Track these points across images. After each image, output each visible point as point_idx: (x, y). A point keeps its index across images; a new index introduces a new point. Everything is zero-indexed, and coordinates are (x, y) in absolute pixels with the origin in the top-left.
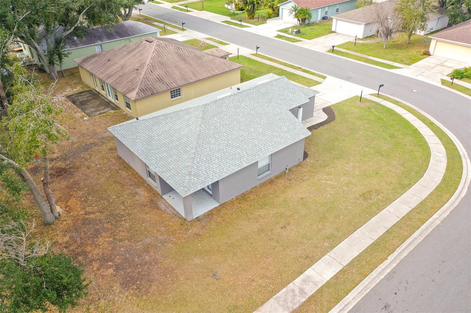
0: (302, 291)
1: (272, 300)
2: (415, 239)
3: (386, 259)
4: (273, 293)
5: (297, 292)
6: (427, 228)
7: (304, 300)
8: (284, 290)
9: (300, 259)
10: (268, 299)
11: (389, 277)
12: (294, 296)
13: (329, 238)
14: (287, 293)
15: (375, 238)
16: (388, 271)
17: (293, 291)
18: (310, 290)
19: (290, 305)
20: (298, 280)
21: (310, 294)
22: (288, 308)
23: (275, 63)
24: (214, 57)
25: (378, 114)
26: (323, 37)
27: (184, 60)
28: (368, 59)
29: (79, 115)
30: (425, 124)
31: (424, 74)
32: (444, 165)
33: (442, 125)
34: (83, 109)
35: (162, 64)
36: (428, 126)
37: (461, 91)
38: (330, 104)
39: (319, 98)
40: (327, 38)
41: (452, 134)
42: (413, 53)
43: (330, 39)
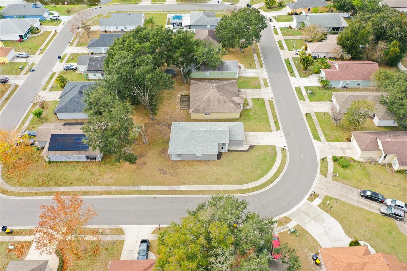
0: (175, 188)
11: (194, 198)
15: (203, 189)
17: (173, 187)
21: (175, 190)
23: (271, 111)
24: (231, 104)
25: (267, 158)
26: (320, 102)
27: (219, 101)
28: (316, 128)
29: (178, 107)
30: (277, 171)
31: (324, 150)
32: (255, 186)
33: (283, 175)
34: (181, 105)
35: (209, 101)
36: (276, 172)
37: (321, 167)
38: (258, 144)
39: (258, 139)
40: (321, 104)
41: (279, 179)
42: (344, 136)
43: (321, 105)
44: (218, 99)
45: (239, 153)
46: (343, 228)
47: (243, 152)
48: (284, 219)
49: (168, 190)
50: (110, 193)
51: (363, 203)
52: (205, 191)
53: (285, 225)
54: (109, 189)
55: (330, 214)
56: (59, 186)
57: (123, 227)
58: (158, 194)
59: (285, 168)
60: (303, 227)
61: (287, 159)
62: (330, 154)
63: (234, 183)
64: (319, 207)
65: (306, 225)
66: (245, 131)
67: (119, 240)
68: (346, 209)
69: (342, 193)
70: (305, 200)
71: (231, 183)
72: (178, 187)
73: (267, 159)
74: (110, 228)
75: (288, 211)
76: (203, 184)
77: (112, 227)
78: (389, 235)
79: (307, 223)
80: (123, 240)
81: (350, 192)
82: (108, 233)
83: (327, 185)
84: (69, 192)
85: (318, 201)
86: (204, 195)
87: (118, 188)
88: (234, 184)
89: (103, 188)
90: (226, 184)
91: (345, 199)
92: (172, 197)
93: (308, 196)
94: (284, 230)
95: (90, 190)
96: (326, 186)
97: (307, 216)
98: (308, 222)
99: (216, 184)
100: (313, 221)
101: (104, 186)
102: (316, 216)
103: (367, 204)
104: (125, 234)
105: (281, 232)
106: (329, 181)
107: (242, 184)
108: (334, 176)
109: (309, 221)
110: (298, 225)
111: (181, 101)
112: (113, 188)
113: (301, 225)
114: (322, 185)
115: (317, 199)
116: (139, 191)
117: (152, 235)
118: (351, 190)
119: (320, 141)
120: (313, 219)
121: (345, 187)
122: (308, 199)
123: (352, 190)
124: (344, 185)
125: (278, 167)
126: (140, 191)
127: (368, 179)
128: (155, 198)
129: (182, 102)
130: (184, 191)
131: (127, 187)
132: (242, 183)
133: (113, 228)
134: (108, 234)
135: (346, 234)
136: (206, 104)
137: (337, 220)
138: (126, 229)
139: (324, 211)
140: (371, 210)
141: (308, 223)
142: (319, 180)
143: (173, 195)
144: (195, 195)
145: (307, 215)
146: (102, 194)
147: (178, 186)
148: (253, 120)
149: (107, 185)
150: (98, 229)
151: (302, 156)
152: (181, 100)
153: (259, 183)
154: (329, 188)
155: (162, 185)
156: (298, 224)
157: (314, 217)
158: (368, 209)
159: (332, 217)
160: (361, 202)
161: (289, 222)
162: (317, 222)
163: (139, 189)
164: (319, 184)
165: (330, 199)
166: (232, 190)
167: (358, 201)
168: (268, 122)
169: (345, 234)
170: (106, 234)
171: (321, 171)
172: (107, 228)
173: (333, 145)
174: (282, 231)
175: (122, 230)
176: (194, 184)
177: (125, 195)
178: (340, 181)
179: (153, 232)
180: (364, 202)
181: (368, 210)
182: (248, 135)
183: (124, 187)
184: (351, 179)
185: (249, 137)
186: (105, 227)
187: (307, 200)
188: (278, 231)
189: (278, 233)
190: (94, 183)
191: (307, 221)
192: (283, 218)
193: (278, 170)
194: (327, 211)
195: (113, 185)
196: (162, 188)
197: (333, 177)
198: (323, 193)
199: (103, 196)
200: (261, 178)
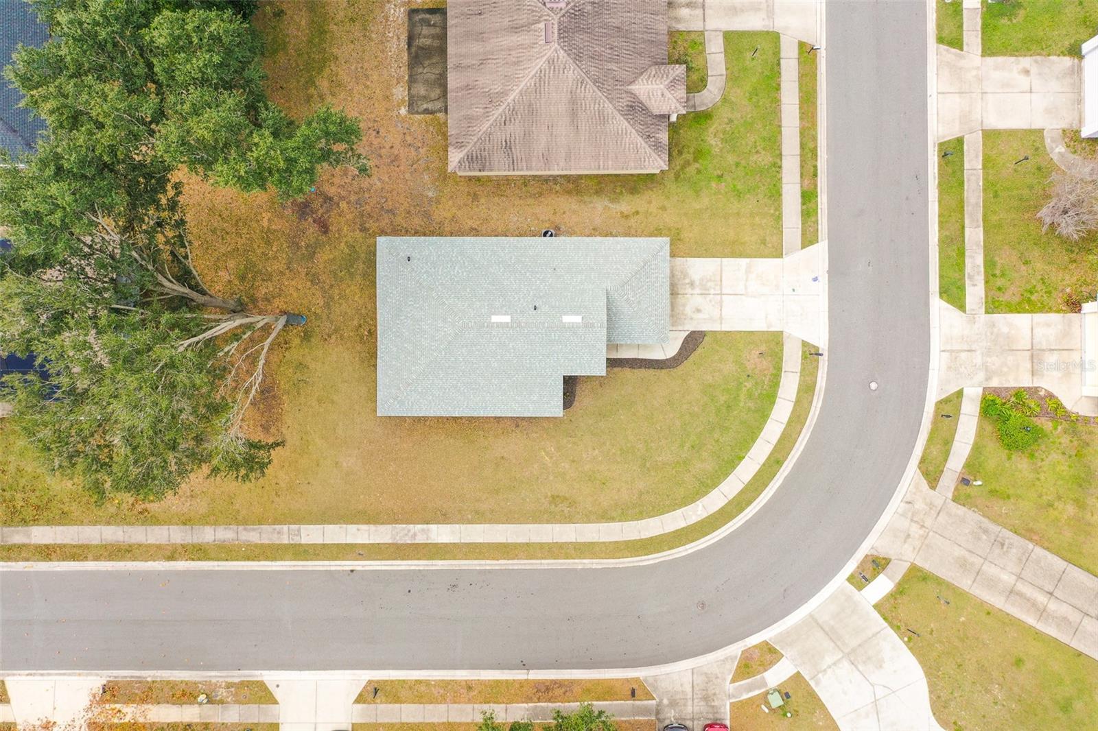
0: (415, 535)
1: (389, 526)
2: (541, 564)
3: (498, 560)
4: (396, 521)
5: (410, 534)
6: (565, 564)
7: (409, 542)
8: (404, 526)
9: (439, 512)
10: (389, 524)
11: (480, 572)
12: (406, 535)
13: (477, 512)
14: (404, 529)
15: (510, 541)
16: (488, 568)
17: (409, 531)
18: (420, 539)
19: (398, 538)
20: (419, 526)
21: (417, 541)
22: (395, 539)
23: (801, 119)
24: (630, 128)
25: (742, 397)
26: (1026, 62)
27: (574, 114)
28: (963, 233)
29: (400, 92)
30: (769, 458)
31: (963, 355)
32: (683, 524)
33: (786, 474)
34: (412, 80)
35: (532, 110)
36: (764, 465)
37: (931, 439)
38: (717, 328)
39: (721, 302)
40: (1027, 72)
41: (772, 493)
42: (1063, 280)
43: (1024, 82)
44: (573, 101)
45: (643, 373)
46: (931, 692)
47: (658, 372)
48: (757, 652)
49: (390, 541)
50: (199, 552)
51: (1025, 598)
52: (515, 546)
53: (758, 677)
54: (195, 537)
55: (906, 639)
56: (24, 522)
57: (269, 677)
58: (360, 556)
59: (801, 444)
60: (812, 683)
61: (815, 398)
62: (981, 376)
63: (614, 514)
64: (879, 612)
65: (820, 675)
66: (673, 255)
67: (262, 721)
68: (963, 619)
69: (967, 555)
70: (840, 580)
71: (605, 516)
72: (423, 530)
73: (742, 404)
74: (230, 680)
75: (775, 622)
76: (509, 518)
77: (236, 676)
78: (1060, 715)
79: (825, 670)
80: (275, 722)
81: (997, 551)
82: (228, 697)
83: (928, 523)
84: (65, 546)
85: (882, 586)
86: (510, 562)
87: (224, 534)
88: (612, 519)
89: (176, 535)
90: (588, 518)
91: (969, 582)
92: (407, 568)
93: (851, 566)
94: (751, 691)
95: (133, 541)
96: (923, 526)
97: (832, 644)
98: (829, 667)
99: (552, 518)
100: (846, 664)
101: (176, 527)
102: (860, 645)
103: (1034, 604)
104: (276, 702)
105: (742, 698)
106: (939, 502)
107: (640, 516)
108: (965, 481)
109: (835, 664)
110: (798, 675)
111: (413, 50)
112: (208, 535)
113: (807, 678)
114: (912, 520)
115: (882, 578)
116: (296, 545)
117: (360, 706)
118: (1003, 545)
119: (962, 307)
120: (849, 654)
121: (986, 531)
122: (850, 579)
123: (1005, 547)
124: (986, 523)
125: (774, 440)
126: (300, 545)
127: (1076, 501)
128: (352, 571)
129: (417, 56)
130: (446, 545)
131: (254, 530)
132: (641, 513)
133: (236, 680)
134: (228, 703)
135: (934, 714)
136: (516, 129)
137: (920, 663)
138: (278, 686)
139: (889, 628)
140: (1040, 626)
141: (829, 671)
142: (909, 498)
143: (410, 562)
144: (483, 562)
145: (833, 641)
146: (177, 555)
147: (425, 526)
148: (713, 184)
149: (186, 521)
150: (195, 683)
151: (873, 386)
152: (409, 45)
153: (699, 513)
154: (931, 534)
155: (368, 522)
156: (798, 672)
157: (854, 650)
158: (1031, 620)
159: (910, 649)
160: (1020, 594)
161: (772, 664)
162: (856, 667)
163: (296, 540)
164: (903, 515)
165: (924, 579)
166: (604, 543)
167: (1011, 592)
168: (775, 195)
169: (931, 714)
170: (222, 702)
171: (923, 461)
172: (221, 680)
173: (1005, 330)
174: (745, 696)
175: (266, 688)
176: (480, 517)
177: (253, 560)
178: (977, 507)
179: (360, 695)
180: (1028, 595)
181: (1031, 627)
182: (685, 275)
183: (245, 529)
184: (1018, 497)
185: (689, 291)
186: (214, 676)
187: (847, 584)
188: (734, 696)
189: (731, 704)
190: (141, 513)
191: (828, 660)
192: (755, 647)
193: (772, 454)
194: (899, 628)
195: (205, 520)
196: (371, 536)
197: (960, 487)
198: (905, 555)
199: (181, 565)
200: (706, 493)
